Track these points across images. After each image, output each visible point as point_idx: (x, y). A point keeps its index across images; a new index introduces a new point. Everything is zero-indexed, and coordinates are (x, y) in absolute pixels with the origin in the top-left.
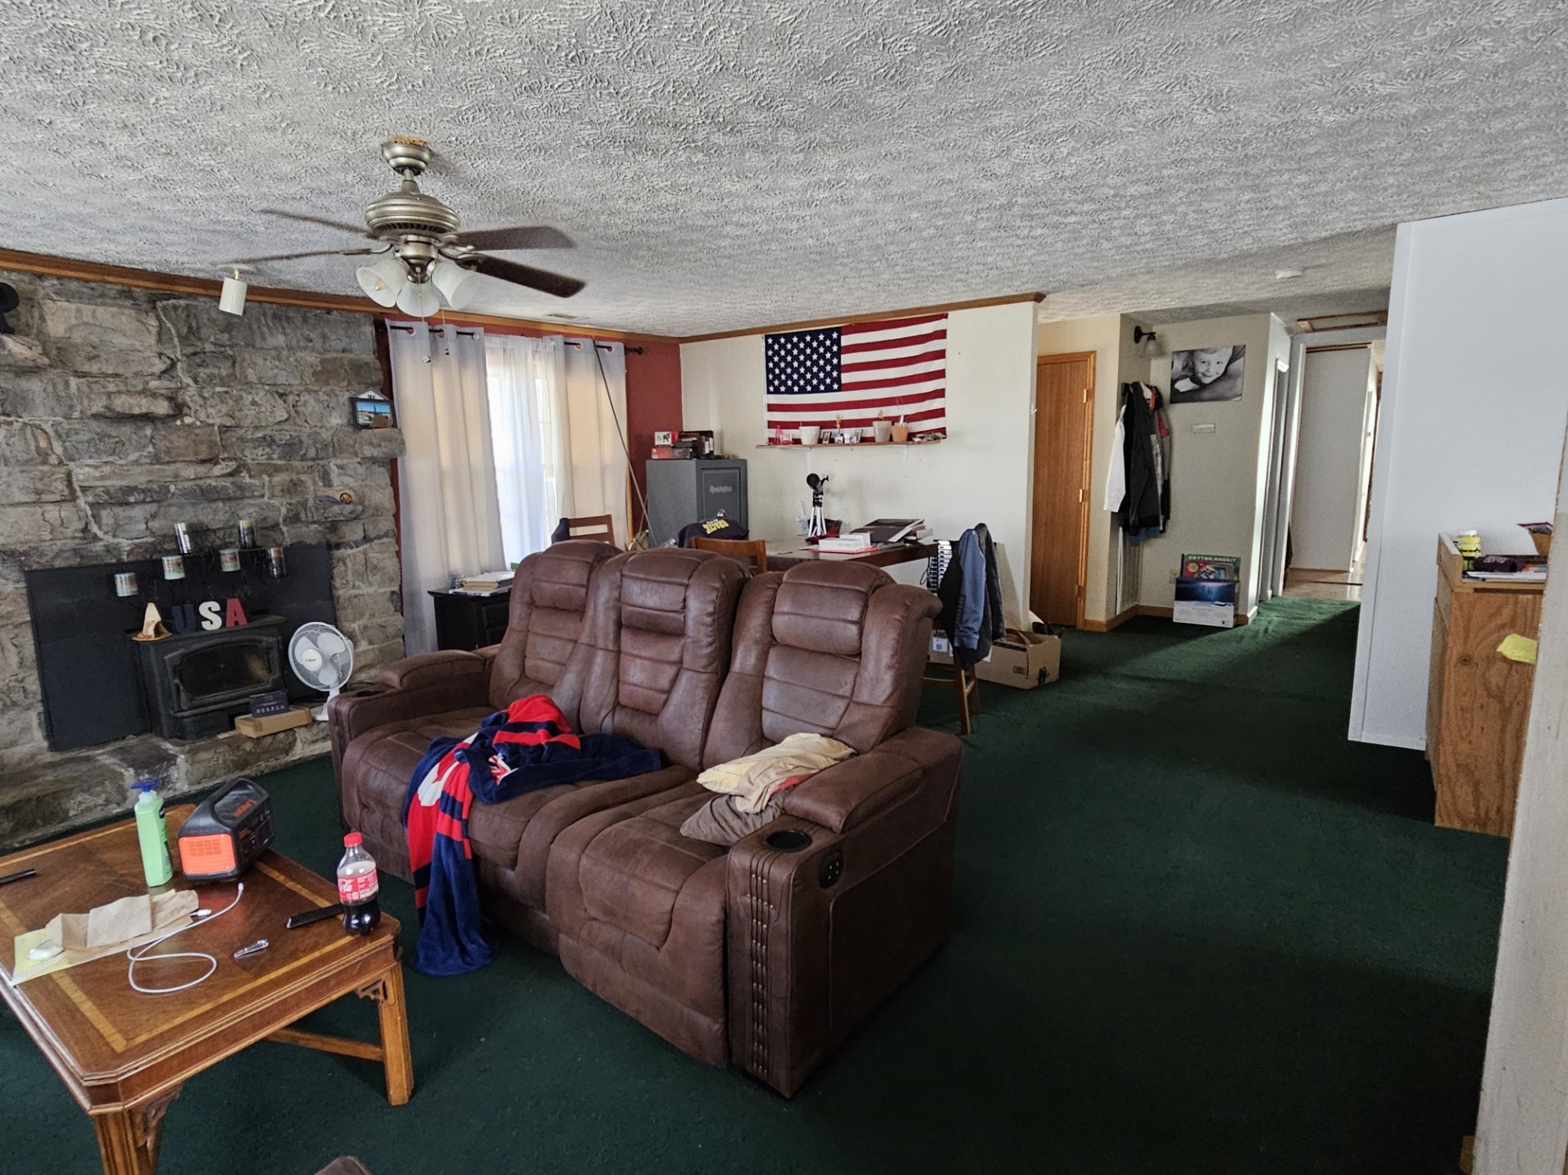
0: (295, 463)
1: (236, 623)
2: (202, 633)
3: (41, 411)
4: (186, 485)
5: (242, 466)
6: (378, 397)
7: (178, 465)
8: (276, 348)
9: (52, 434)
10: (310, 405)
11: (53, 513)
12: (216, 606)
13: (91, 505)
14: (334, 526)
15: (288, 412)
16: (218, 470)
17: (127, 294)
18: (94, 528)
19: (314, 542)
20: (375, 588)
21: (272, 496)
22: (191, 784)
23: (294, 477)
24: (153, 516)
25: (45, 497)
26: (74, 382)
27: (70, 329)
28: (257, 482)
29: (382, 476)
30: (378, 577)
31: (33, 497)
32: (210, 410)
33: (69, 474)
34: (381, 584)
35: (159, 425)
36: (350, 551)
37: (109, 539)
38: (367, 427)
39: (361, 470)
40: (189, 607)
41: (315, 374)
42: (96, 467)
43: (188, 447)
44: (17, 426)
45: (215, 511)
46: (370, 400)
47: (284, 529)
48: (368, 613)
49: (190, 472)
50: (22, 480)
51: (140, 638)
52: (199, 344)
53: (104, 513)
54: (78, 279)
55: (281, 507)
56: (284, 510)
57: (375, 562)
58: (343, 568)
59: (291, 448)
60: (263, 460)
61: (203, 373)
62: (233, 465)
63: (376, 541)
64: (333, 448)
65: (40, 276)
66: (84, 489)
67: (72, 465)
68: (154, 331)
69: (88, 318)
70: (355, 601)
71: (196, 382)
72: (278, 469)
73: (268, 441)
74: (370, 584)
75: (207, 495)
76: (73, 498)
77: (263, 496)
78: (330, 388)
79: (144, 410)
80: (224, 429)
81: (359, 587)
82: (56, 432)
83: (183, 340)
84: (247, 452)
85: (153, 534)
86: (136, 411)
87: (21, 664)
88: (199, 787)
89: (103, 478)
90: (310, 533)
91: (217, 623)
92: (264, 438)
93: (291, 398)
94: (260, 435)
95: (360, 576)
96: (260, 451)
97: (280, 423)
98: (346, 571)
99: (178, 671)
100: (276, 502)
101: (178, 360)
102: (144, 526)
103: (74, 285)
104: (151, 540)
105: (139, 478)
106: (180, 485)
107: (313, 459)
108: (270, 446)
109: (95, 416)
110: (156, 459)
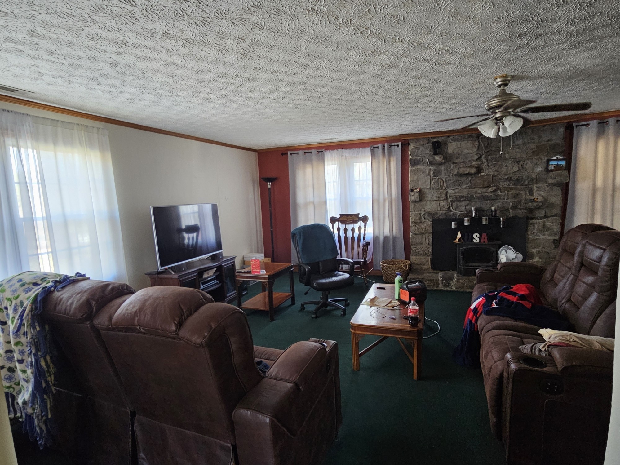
0: (519, 187)
1: (484, 242)
2: (472, 243)
3: (443, 174)
4: (479, 195)
5: (498, 189)
6: (561, 158)
7: (477, 189)
8: (518, 145)
9: (444, 181)
10: (529, 164)
11: (442, 203)
12: (478, 235)
13: (451, 201)
14: (531, 211)
15: (519, 168)
16: (490, 190)
17: (471, 136)
18: (451, 208)
19: (522, 217)
20: (546, 236)
21: (508, 199)
22: (456, 288)
23: (517, 192)
24: (467, 205)
25: (440, 199)
26: (452, 165)
27: (454, 150)
28: (503, 194)
29: (558, 191)
30: (548, 232)
31: (438, 199)
32: (490, 170)
33: (447, 192)
34: (550, 235)
35: (473, 176)
36: (537, 221)
37: (454, 211)
38: (552, 171)
39: (547, 189)
40: (470, 234)
41: (533, 152)
42: (454, 190)
43: (481, 183)
44: (437, 179)
45: (487, 204)
46: (558, 160)
47: (511, 211)
48: (541, 246)
49: (480, 191)
50: (436, 194)
51: (455, 242)
52: (491, 148)
53: (454, 204)
54: (458, 135)
55: (510, 203)
56: (511, 204)
57: (549, 226)
58: (533, 227)
59: (518, 181)
60: (506, 186)
61: (490, 157)
62: (495, 188)
63: (550, 218)
64: (537, 180)
65: (449, 136)
66: (450, 196)
67: (448, 189)
68: (476, 146)
69: (459, 146)
70: (537, 241)
71: (487, 161)
72: (511, 189)
73: (510, 179)
74: (544, 235)
75: (484, 198)
76: (447, 199)
77: (504, 199)
78: (538, 156)
79: (468, 172)
80: (494, 176)
81: (539, 236)
82: (446, 180)
83: (486, 147)
84: (501, 184)
85: (466, 211)
86: (466, 173)
87: (429, 244)
88: (458, 290)
89: (455, 193)
90: (521, 213)
91: (478, 240)
92: (508, 178)
93: (521, 163)
94: (506, 177)
95: (540, 231)
96: (505, 183)
97: (515, 172)
98: (534, 229)
99: (463, 254)
100: (509, 201)
101: (483, 154)
102: (464, 208)
103: (456, 137)
104: (465, 212)
105: (465, 193)
106: (477, 195)
107: (526, 185)
108: (509, 181)
109: (456, 175)
110: (471, 187)
